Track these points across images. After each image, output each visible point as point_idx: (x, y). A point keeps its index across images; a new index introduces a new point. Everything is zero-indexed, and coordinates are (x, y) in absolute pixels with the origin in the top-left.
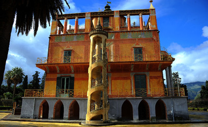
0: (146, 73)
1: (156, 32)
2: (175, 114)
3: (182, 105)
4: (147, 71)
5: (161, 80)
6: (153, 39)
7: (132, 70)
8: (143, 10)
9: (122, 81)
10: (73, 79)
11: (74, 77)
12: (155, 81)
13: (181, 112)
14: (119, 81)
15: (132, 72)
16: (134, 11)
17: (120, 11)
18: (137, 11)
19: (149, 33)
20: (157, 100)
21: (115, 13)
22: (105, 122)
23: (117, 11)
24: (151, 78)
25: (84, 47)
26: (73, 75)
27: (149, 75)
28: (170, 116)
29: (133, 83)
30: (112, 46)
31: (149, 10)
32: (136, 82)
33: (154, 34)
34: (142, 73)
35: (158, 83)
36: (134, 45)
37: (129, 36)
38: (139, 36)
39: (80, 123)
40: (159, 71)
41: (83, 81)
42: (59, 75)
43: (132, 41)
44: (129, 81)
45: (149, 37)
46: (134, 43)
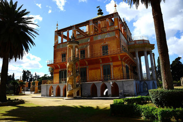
0: (111, 63)
2: (124, 92)
3: (129, 86)
4: (111, 62)
6: (115, 37)
7: (101, 62)
8: (109, 15)
9: (95, 70)
12: (117, 69)
13: (129, 91)
14: (93, 71)
16: (103, 17)
17: (93, 20)
19: (113, 33)
20: (112, 83)
21: (90, 22)
24: (114, 66)
27: (112, 64)
28: (121, 94)
29: (102, 71)
30: (88, 47)
31: (113, 14)
33: (117, 33)
34: (108, 63)
35: (119, 70)
36: (102, 44)
37: (99, 38)
38: (106, 36)
40: (120, 61)
42: (60, 70)
43: (101, 41)
44: (99, 70)
45: (113, 36)
46: (102, 42)
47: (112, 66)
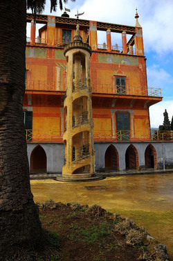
1: (143, 59)
2: (166, 162)
5: (147, 120)
6: (138, 67)
7: (113, 105)
8: (127, 27)
9: (100, 119)
10: (30, 114)
11: (31, 112)
12: (140, 121)
13: (171, 159)
14: (96, 119)
15: (113, 108)
16: (116, 25)
17: (98, 22)
18: (120, 26)
20: (147, 145)
21: (91, 25)
22: (93, 175)
23: (94, 22)
24: (136, 117)
25: (46, 67)
26: (30, 109)
27: (133, 112)
29: (114, 122)
31: (134, 28)
32: (117, 122)
33: (141, 62)
34: (125, 110)
35: (144, 124)
36: (116, 73)
37: (110, 60)
38: (123, 62)
39: (55, 178)
40: (145, 109)
41: (45, 119)
43: (113, 67)
44: (109, 120)
45: (134, 64)
46: (116, 70)
47: (132, 117)
